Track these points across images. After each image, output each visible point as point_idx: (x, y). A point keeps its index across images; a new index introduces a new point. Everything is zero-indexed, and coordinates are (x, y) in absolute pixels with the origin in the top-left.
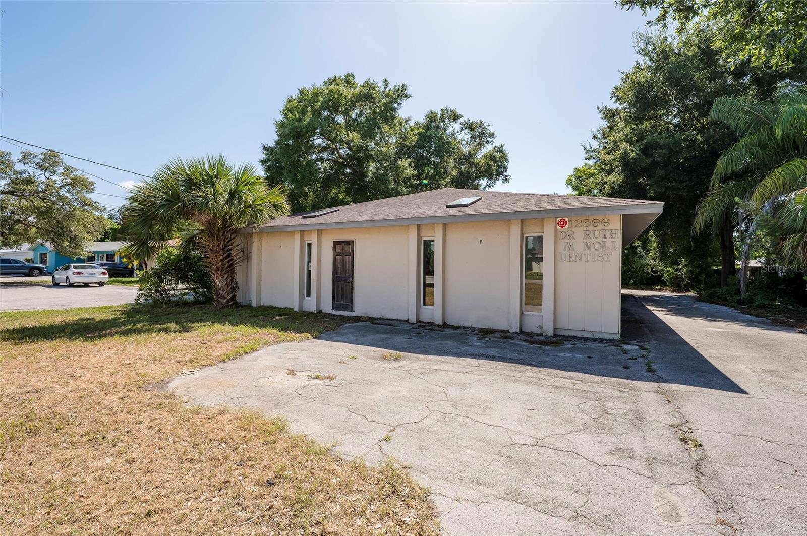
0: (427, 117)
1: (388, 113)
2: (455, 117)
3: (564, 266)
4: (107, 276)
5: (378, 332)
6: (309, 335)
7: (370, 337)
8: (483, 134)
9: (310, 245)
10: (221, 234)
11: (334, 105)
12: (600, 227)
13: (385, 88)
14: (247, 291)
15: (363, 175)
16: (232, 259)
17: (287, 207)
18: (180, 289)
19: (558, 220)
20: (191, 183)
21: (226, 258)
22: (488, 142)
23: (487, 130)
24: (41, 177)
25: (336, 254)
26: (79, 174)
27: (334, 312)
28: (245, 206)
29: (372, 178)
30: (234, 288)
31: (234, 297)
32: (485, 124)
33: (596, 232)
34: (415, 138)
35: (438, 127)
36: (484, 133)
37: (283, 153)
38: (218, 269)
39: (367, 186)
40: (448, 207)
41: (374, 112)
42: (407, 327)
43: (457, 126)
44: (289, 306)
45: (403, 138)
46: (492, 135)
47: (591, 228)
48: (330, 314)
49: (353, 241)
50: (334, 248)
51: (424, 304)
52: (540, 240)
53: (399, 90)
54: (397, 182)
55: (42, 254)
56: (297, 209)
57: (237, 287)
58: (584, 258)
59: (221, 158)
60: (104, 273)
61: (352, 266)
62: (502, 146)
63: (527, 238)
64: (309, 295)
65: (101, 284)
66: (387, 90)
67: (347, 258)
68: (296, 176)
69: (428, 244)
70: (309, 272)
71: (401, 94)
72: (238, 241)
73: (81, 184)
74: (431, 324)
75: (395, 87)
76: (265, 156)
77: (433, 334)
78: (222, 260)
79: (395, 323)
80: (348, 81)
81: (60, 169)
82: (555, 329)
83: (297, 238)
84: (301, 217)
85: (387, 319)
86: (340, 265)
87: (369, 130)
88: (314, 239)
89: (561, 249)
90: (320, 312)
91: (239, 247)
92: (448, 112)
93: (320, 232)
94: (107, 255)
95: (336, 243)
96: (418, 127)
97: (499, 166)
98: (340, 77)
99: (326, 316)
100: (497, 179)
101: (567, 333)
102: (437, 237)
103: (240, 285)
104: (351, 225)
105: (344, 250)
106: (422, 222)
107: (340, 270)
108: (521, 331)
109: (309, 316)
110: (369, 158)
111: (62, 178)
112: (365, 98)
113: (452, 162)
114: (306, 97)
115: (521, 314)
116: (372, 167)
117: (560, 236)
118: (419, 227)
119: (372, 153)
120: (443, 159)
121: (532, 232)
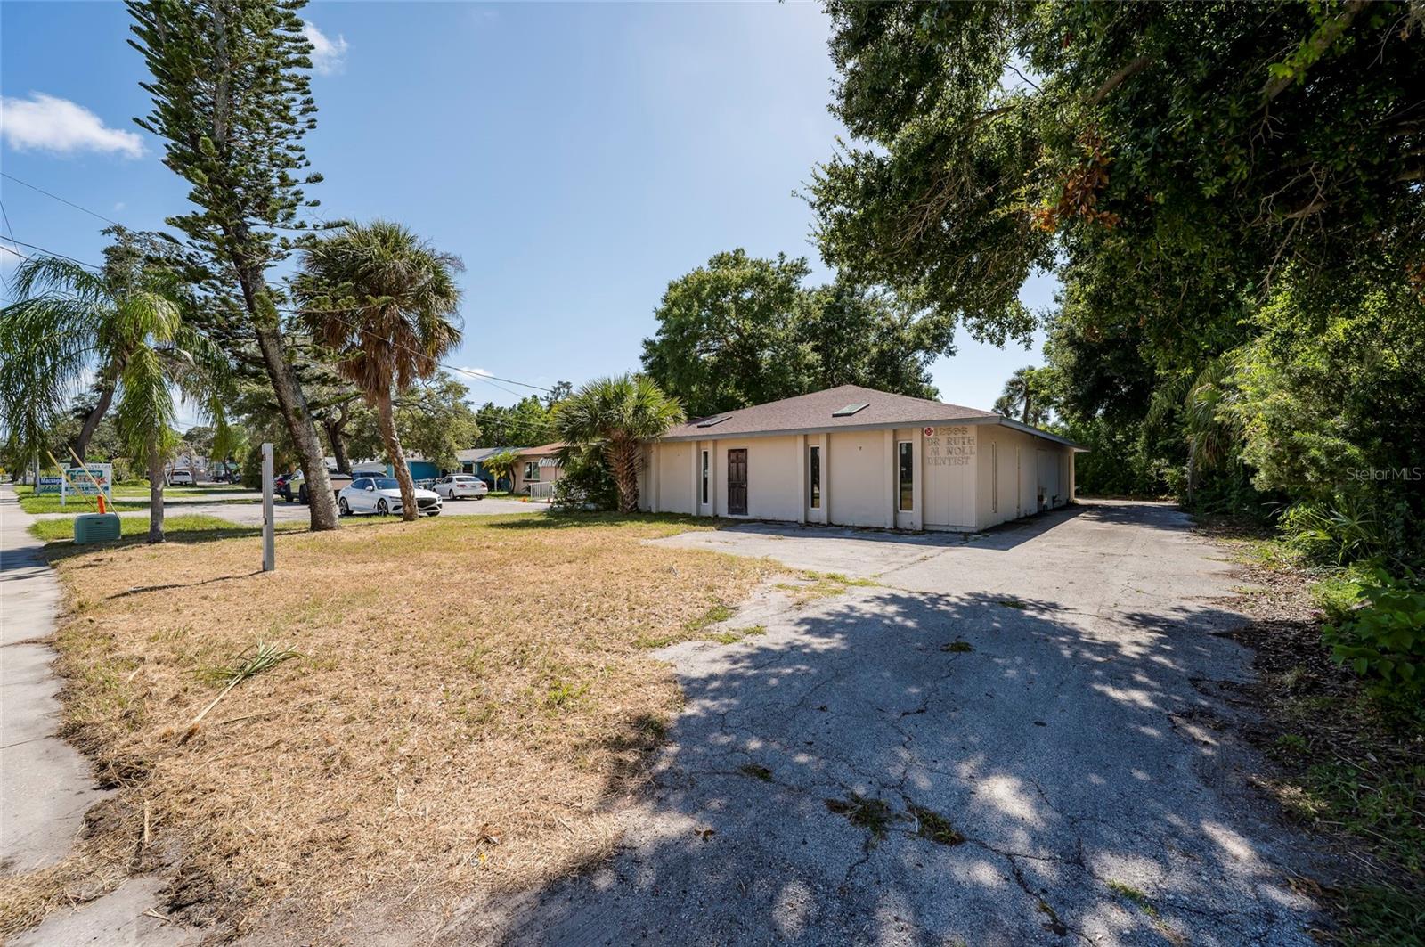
1: (784, 294)
3: (930, 469)
4: (486, 489)
7: (762, 530)
9: (706, 453)
10: (626, 445)
11: (721, 288)
12: (960, 435)
13: (781, 263)
14: (647, 499)
15: (756, 366)
16: (634, 469)
17: (684, 418)
19: (925, 428)
20: (605, 403)
21: (629, 467)
25: (731, 462)
27: (730, 516)
28: (649, 420)
29: (767, 369)
30: (636, 495)
31: (637, 502)
33: (957, 439)
34: (820, 313)
37: (668, 351)
38: (622, 479)
39: (762, 378)
40: (834, 416)
41: (768, 297)
42: (795, 525)
44: (691, 512)
45: (806, 312)
47: (952, 436)
48: (726, 518)
49: (746, 450)
50: (729, 456)
51: (813, 506)
52: (909, 446)
53: (796, 265)
56: (693, 416)
57: (639, 495)
58: (947, 462)
61: (746, 472)
63: (900, 444)
64: (706, 501)
66: (784, 264)
67: (741, 465)
68: (681, 374)
69: (815, 450)
70: (706, 480)
71: (800, 269)
72: (639, 453)
73: (457, 390)
74: (818, 522)
75: (792, 261)
76: (645, 351)
77: (816, 529)
78: (626, 470)
79: (785, 522)
80: (737, 260)
82: (924, 525)
83: (694, 447)
84: (696, 425)
85: (779, 521)
86: (735, 472)
87: (763, 314)
88: (710, 449)
89: (928, 454)
90: (716, 515)
91: (640, 457)
93: (715, 442)
94: (465, 466)
95: (730, 452)
96: (826, 295)
97: (941, 335)
98: (728, 254)
99: (722, 519)
100: (940, 352)
101: (935, 528)
102: (822, 444)
103: (640, 493)
104: (744, 436)
105: (738, 458)
106: (809, 432)
107: (735, 477)
108: (896, 528)
109: (707, 518)
110: (764, 347)
111: (438, 385)
112: (758, 280)
113: (873, 337)
114: (690, 285)
115: (896, 512)
116: (767, 354)
117: (926, 443)
118: (806, 437)
119: (767, 341)
120: (860, 334)
121: (904, 440)
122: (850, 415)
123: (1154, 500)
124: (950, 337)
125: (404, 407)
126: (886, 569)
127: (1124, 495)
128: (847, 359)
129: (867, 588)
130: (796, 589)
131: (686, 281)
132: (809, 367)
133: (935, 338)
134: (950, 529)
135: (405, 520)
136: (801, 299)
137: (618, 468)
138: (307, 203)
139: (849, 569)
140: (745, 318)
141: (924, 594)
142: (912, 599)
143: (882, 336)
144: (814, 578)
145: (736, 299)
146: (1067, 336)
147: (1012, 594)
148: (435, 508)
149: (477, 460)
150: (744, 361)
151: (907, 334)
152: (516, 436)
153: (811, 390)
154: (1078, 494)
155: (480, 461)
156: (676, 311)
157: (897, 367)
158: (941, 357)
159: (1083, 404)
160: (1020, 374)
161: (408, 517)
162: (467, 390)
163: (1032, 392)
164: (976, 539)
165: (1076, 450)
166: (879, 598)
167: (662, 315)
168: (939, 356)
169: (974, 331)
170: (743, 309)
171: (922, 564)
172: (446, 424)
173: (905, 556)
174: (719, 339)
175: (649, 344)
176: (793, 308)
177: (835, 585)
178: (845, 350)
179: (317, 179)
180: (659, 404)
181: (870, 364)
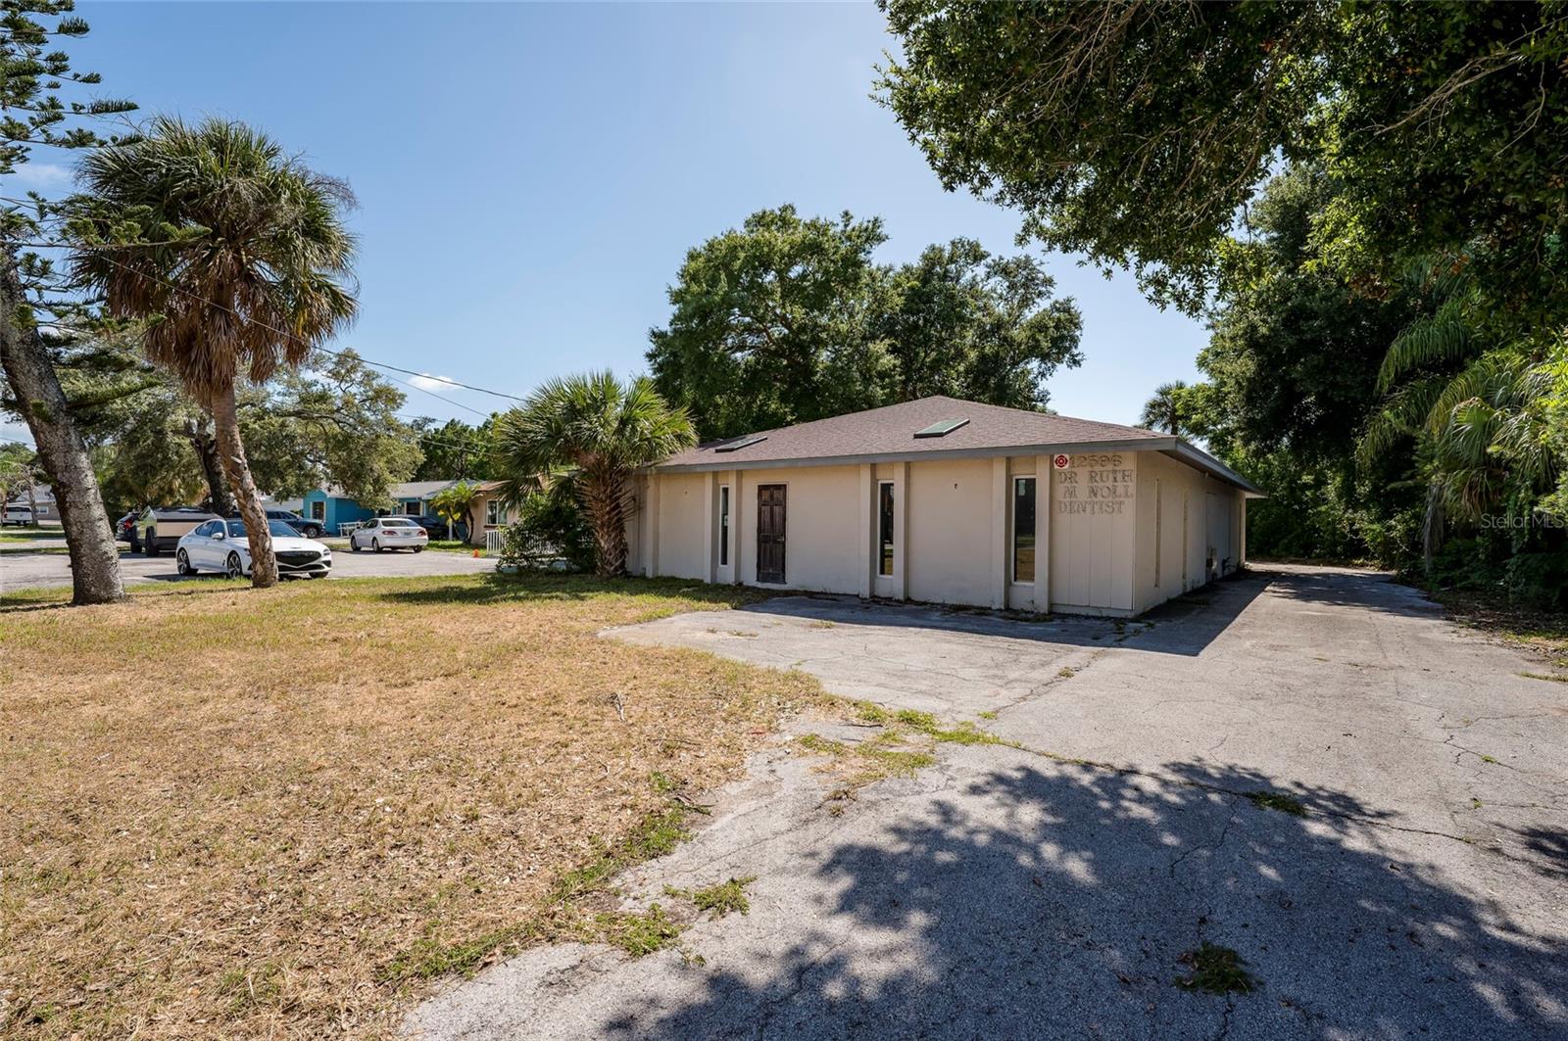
0: (925, 257)
1: (849, 270)
2: (976, 255)
3: (1063, 519)
4: (426, 537)
5: (816, 606)
6: (727, 605)
7: (804, 610)
8: (1030, 281)
9: (726, 490)
10: (608, 476)
11: (761, 260)
12: (1110, 467)
13: (846, 226)
14: (639, 557)
15: (808, 371)
16: (620, 512)
17: (695, 438)
18: (548, 552)
19: (1056, 457)
20: (574, 412)
21: (613, 509)
22: (1040, 294)
23: (1039, 272)
24: (336, 389)
25: (761, 504)
26: (382, 381)
27: (759, 585)
28: (640, 440)
29: (824, 376)
30: (623, 551)
31: (623, 562)
32: (1035, 263)
33: (1105, 474)
34: (900, 301)
35: (945, 277)
36: (1033, 279)
37: (684, 346)
38: (603, 524)
39: (816, 390)
40: (917, 436)
41: (826, 272)
42: (856, 602)
43: (980, 270)
44: (700, 578)
45: (880, 300)
46: (1049, 282)
47: (1098, 468)
48: (754, 588)
49: (785, 486)
50: (760, 495)
51: (882, 571)
52: (1031, 484)
53: (867, 229)
54: (867, 380)
55: (315, 504)
56: (709, 436)
57: (627, 550)
58: (1088, 509)
59: (608, 376)
60: (422, 533)
61: (784, 520)
62: (1069, 300)
63: (1017, 480)
64: (724, 562)
65: (418, 549)
66: (849, 228)
67: (777, 509)
68: (702, 378)
69: (887, 488)
70: (725, 529)
71: (872, 234)
72: (629, 488)
73: (389, 397)
74: (890, 599)
75: (861, 224)
76: (653, 347)
77: (886, 609)
78: (608, 513)
79: (841, 598)
80: (784, 220)
81: (358, 376)
82: (1051, 605)
83: (709, 481)
84: (713, 450)
85: (831, 594)
86: (768, 519)
87: (817, 297)
88: (732, 484)
89: (1060, 495)
90: (740, 584)
91: (629, 495)
92: (963, 246)
93: (740, 474)
94: (408, 504)
95: (762, 488)
96: (908, 278)
97: (1063, 338)
98: (772, 213)
99: (748, 588)
100: (1059, 361)
101: (1067, 611)
102: (898, 480)
103: (630, 548)
104: (782, 465)
105: (772, 498)
106: (878, 460)
107: (768, 526)
108: (1008, 608)
109: (726, 587)
110: (819, 343)
111: (362, 389)
112: (812, 249)
113: (970, 335)
114: (717, 253)
115: (1008, 584)
116: (824, 356)
117: (1057, 478)
118: (874, 467)
119: (824, 335)
120: (953, 332)
121: (1022, 473)
122: (940, 435)
123: (1347, 566)
124: (1074, 341)
125: (315, 420)
126: (1004, 697)
127: (1305, 557)
128: (935, 367)
129: (973, 748)
130: (838, 750)
131: (711, 247)
132: (882, 375)
133: (1054, 342)
134: (1092, 613)
135: (255, 586)
136: (874, 279)
137: (600, 512)
138: (76, 76)
139: (939, 696)
140: (794, 302)
141: (1087, 767)
142: (1065, 782)
143: (983, 335)
144: (874, 719)
145: (781, 275)
146: (1246, 333)
147: (1251, 765)
148: (320, 567)
149: (425, 497)
150: (792, 364)
151: (1018, 334)
152: (481, 465)
153: (885, 404)
154: (1250, 557)
155: (430, 497)
156: (695, 288)
157: (1003, 378)
158: (1062, 368)
159: (1261, 430)
160: (1164, 392)
161: (260, 582)
162: (402, 397)
163: (1181, 417)
164: (1137, 632)
165: (1248, 495)
166: (1000, 779)
167: (678, 297)
168: (1059, 366)
169: (1151, 290)
170: (792, 290)
171: (1066, 685)
172: (372, 446)
173: (1033, 667)
174: (759, 332)
175: (657, 336)
176: (861, 289)
177: (914, 741)
178: (934, 354)
179: (78, 29)
180: (657, 419)
181: (967, 372)
